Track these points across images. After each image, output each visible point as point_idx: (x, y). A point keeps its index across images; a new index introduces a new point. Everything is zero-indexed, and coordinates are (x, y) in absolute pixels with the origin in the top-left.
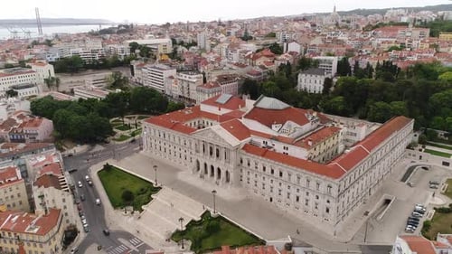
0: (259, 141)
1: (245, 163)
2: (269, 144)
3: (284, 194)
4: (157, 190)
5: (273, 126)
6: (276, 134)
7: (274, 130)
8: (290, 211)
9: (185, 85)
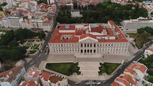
0: (100, 38)
1: (99, 45)
2: (103, 38)
3: (113, 50)
4: (77, 64)
5: (102, 33)
6: (103, 35)
7: (102, 34)
8: (115, 54)
9: (35, 24)
